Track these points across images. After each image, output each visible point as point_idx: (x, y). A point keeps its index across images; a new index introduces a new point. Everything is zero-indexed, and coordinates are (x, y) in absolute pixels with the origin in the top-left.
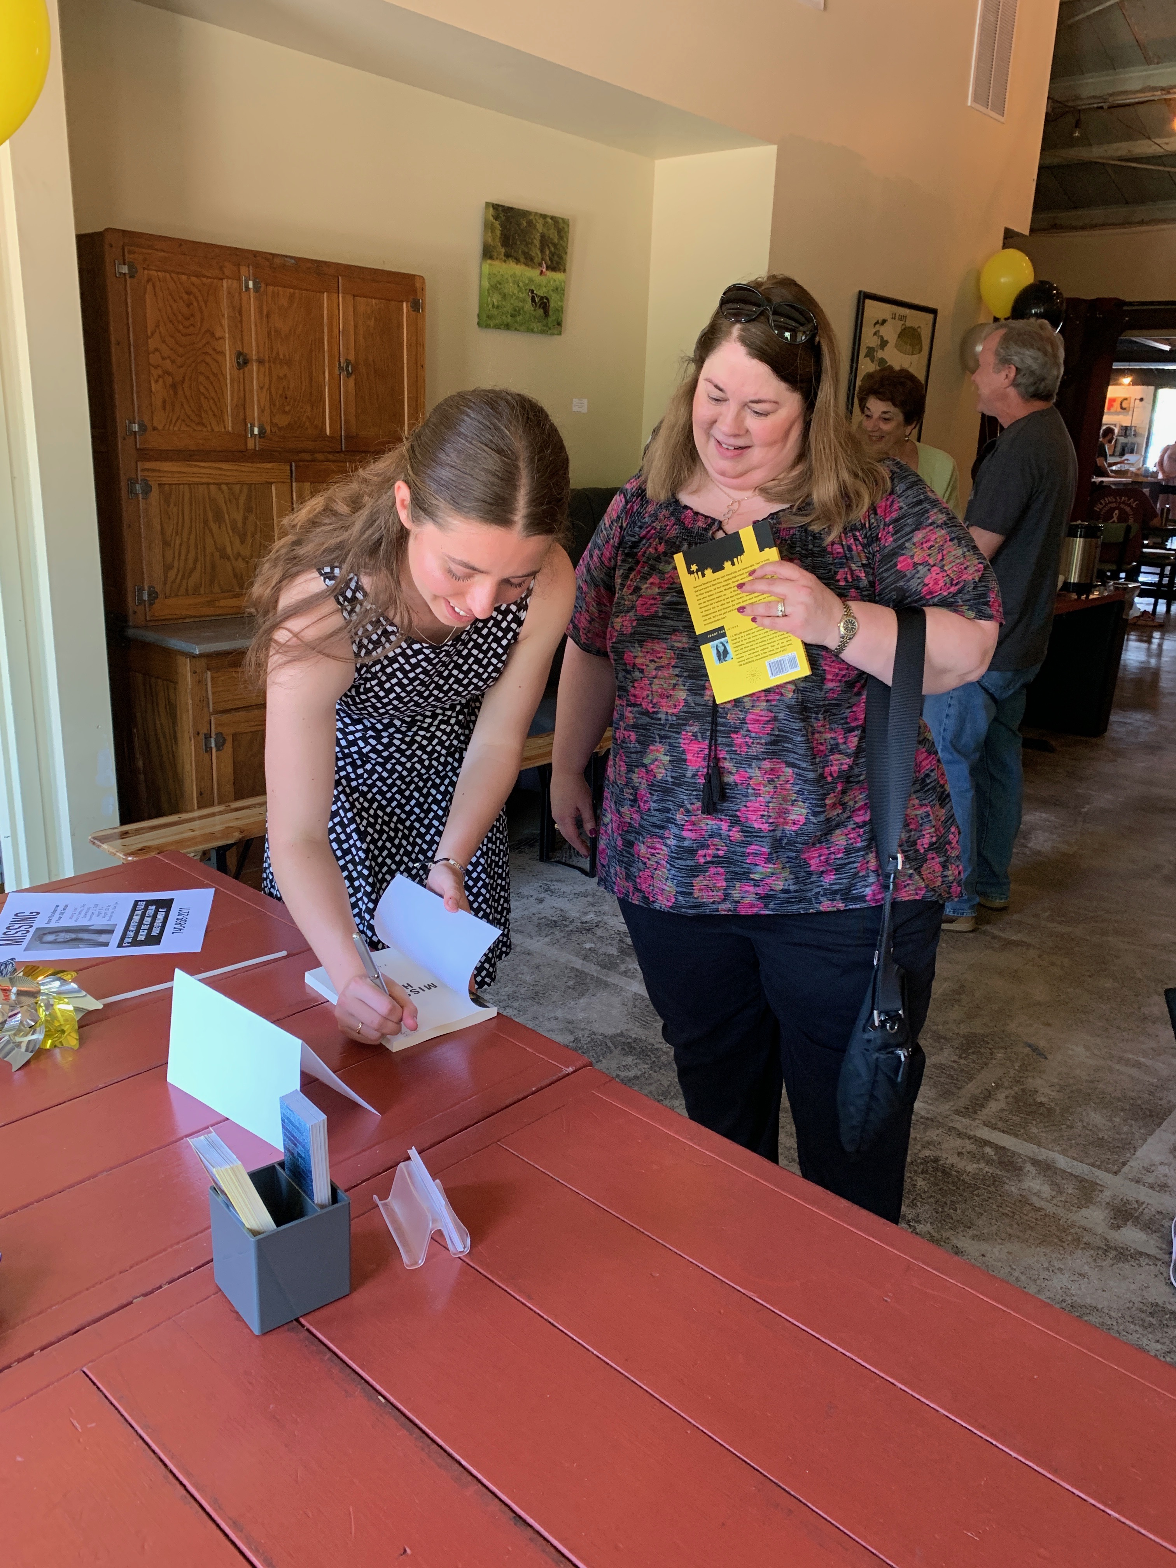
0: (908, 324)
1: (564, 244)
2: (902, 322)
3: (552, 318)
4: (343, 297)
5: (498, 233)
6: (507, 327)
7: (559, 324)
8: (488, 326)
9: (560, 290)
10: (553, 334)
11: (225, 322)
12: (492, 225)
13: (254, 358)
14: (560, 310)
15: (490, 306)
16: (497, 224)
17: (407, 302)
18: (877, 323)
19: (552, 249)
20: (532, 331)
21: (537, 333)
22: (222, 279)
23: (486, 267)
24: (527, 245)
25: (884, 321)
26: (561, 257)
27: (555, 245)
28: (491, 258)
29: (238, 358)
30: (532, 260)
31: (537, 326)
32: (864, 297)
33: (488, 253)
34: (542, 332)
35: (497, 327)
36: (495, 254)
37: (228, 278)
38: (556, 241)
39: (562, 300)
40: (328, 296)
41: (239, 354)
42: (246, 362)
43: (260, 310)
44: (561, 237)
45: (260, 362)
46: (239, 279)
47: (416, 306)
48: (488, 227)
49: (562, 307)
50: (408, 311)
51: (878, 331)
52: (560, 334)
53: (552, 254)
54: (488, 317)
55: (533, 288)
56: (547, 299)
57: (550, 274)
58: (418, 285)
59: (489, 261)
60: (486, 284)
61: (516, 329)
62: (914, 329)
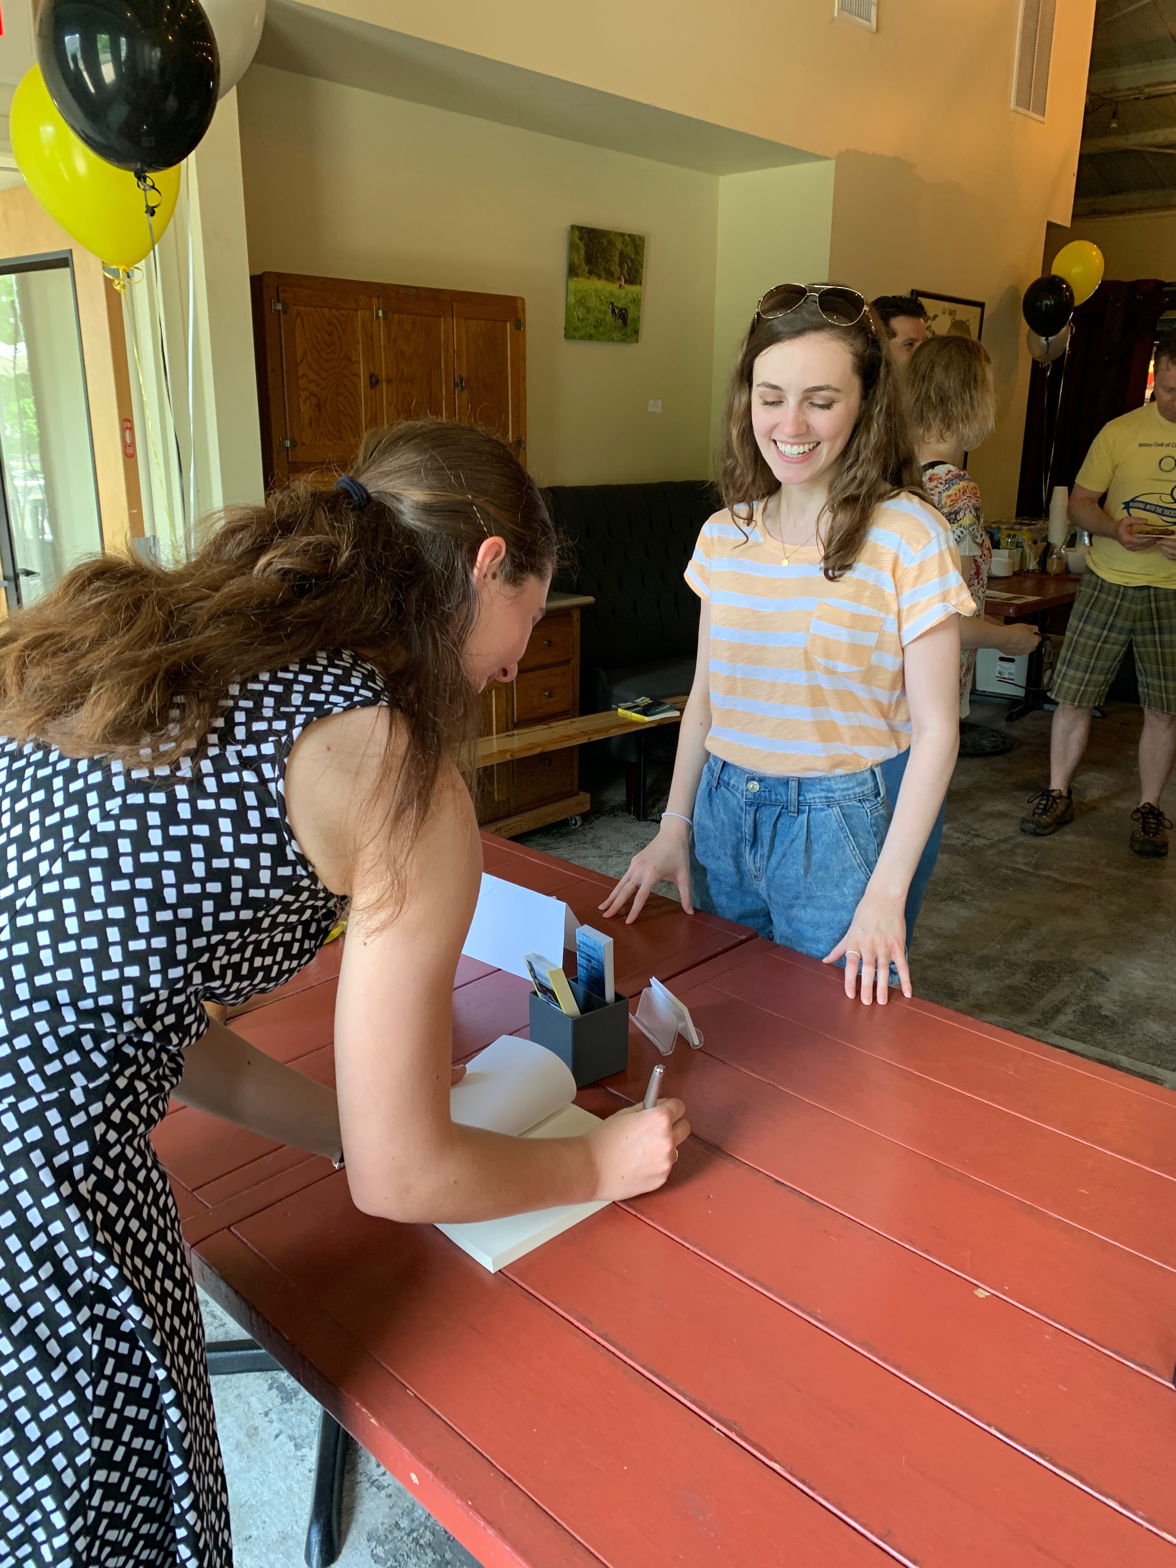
0: (957, 318)
1: (640, 259)
2: (952, 317)
3: (629, 328)
4: (457, 321)
5: (583, 252)
6: (591, 337)
7: (636, 332)
8: (574, 338)
9: (637, 301)
10: (630, 342)
11: (360, 347)
12: (577, 245)
13: (384, 378)
14: (637, 320)
15: (576, 319)
16: (581, 244)
17: (510, 321)
19: (630, 264)
20: (613, 340)
21: (617, 341)
22: (357, 310)
23: (573, 284)
24: (607, 262)
25: (937, 316)
26: (637, 271)
27: (632, 261)
28: (577, 275)
29: (371, 378)
30: (612, 275)
31: (617, 335)
33: (573, 271)
34: (622, 341)
35: (582, 338)
36: (580, 272)
37: (363, 309)
38: (633, 257)
39: (639, 311)
40: (445, 321)
41: (372, 376)
42: (377, 382)
43: (388, 337)
44: (637, 253)
45: (389, 381)
46: (371, 310)
47: (519, 325)
48: (572, 247)
49: (639, 317)
50: (511, 330)
52: (637, 342)
53: (630, 269)
54: (575, 329)
55: (613, 300)
56: (626, 311)
57: (629, 287)
58: (519, 305)
59: (575, 279)
60: (572, 300)
61: (598, 340)
62: (962, 322)
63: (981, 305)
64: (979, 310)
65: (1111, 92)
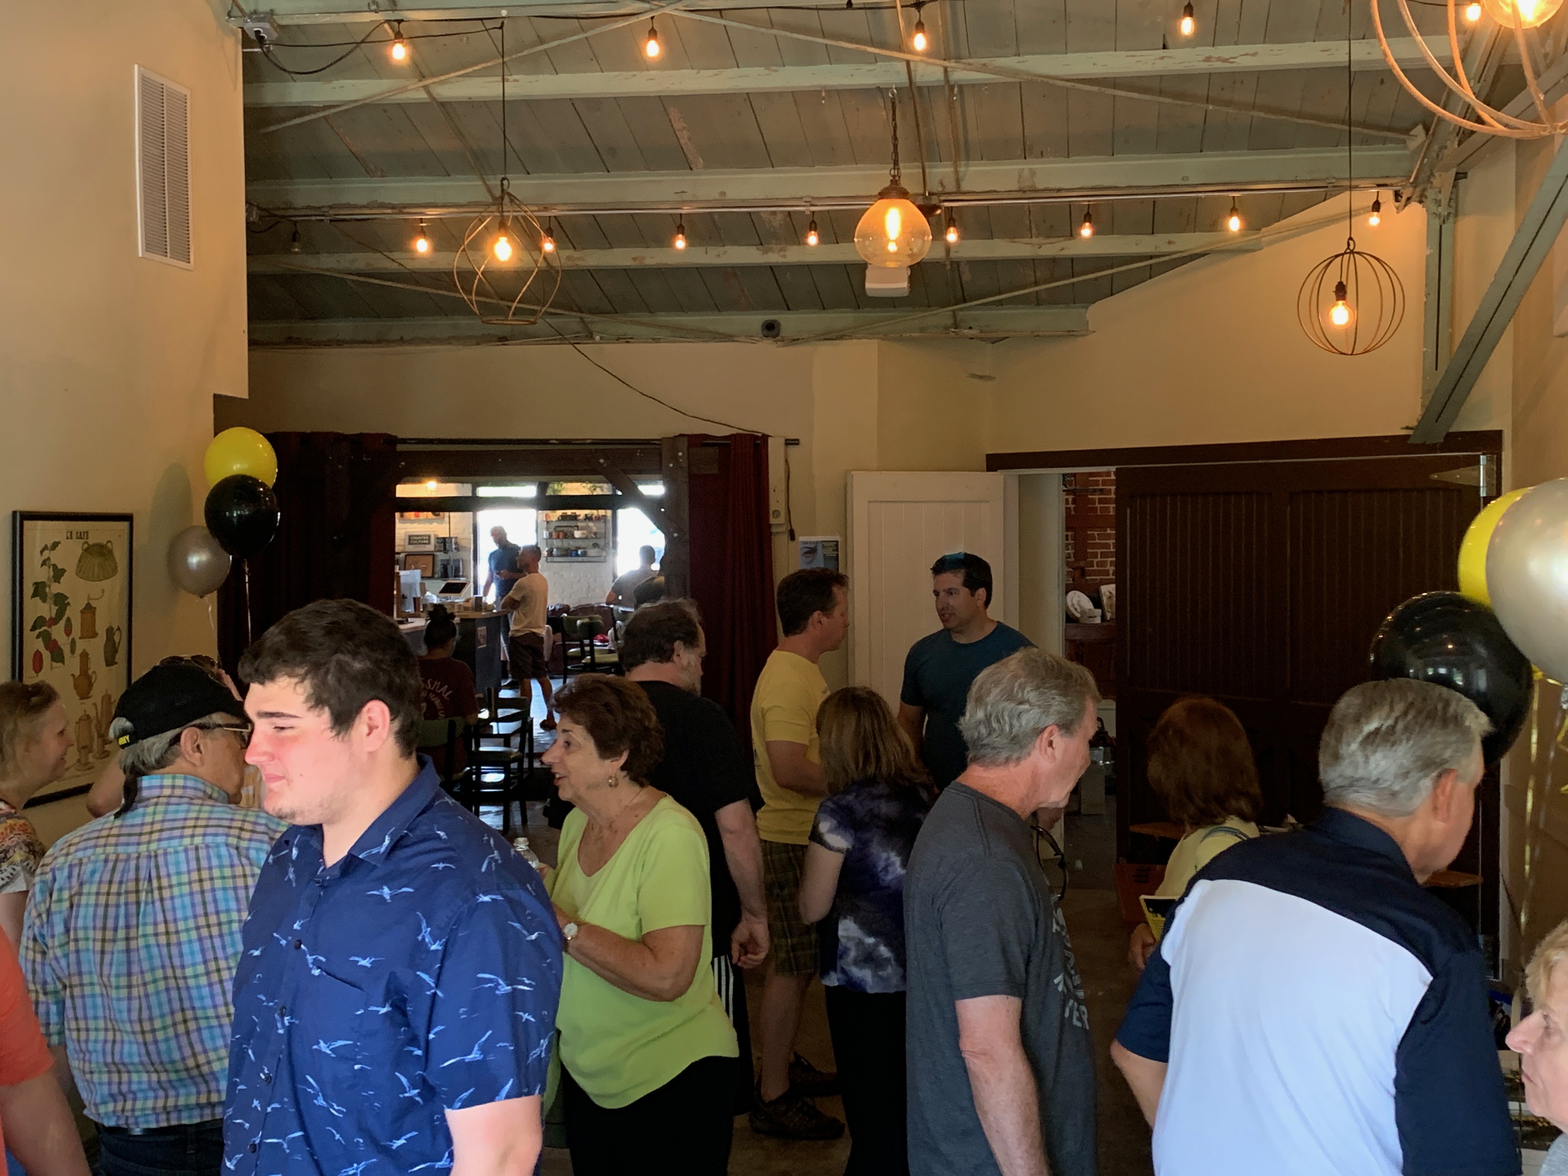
0: (91, 542)
2: (83, 541)
18: (45, 548)
25: (55, 545)
32: (20, 519)
51: (49, 559)
62: (101, 546)
63: (128, 518)
64: (125, 525)
65: (284, 209)
